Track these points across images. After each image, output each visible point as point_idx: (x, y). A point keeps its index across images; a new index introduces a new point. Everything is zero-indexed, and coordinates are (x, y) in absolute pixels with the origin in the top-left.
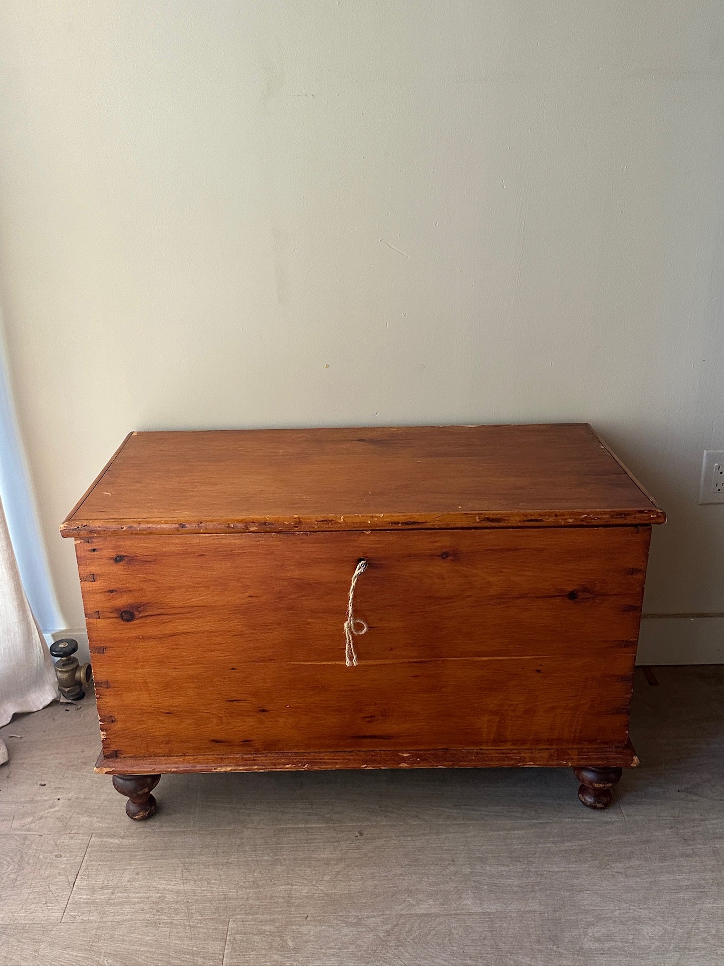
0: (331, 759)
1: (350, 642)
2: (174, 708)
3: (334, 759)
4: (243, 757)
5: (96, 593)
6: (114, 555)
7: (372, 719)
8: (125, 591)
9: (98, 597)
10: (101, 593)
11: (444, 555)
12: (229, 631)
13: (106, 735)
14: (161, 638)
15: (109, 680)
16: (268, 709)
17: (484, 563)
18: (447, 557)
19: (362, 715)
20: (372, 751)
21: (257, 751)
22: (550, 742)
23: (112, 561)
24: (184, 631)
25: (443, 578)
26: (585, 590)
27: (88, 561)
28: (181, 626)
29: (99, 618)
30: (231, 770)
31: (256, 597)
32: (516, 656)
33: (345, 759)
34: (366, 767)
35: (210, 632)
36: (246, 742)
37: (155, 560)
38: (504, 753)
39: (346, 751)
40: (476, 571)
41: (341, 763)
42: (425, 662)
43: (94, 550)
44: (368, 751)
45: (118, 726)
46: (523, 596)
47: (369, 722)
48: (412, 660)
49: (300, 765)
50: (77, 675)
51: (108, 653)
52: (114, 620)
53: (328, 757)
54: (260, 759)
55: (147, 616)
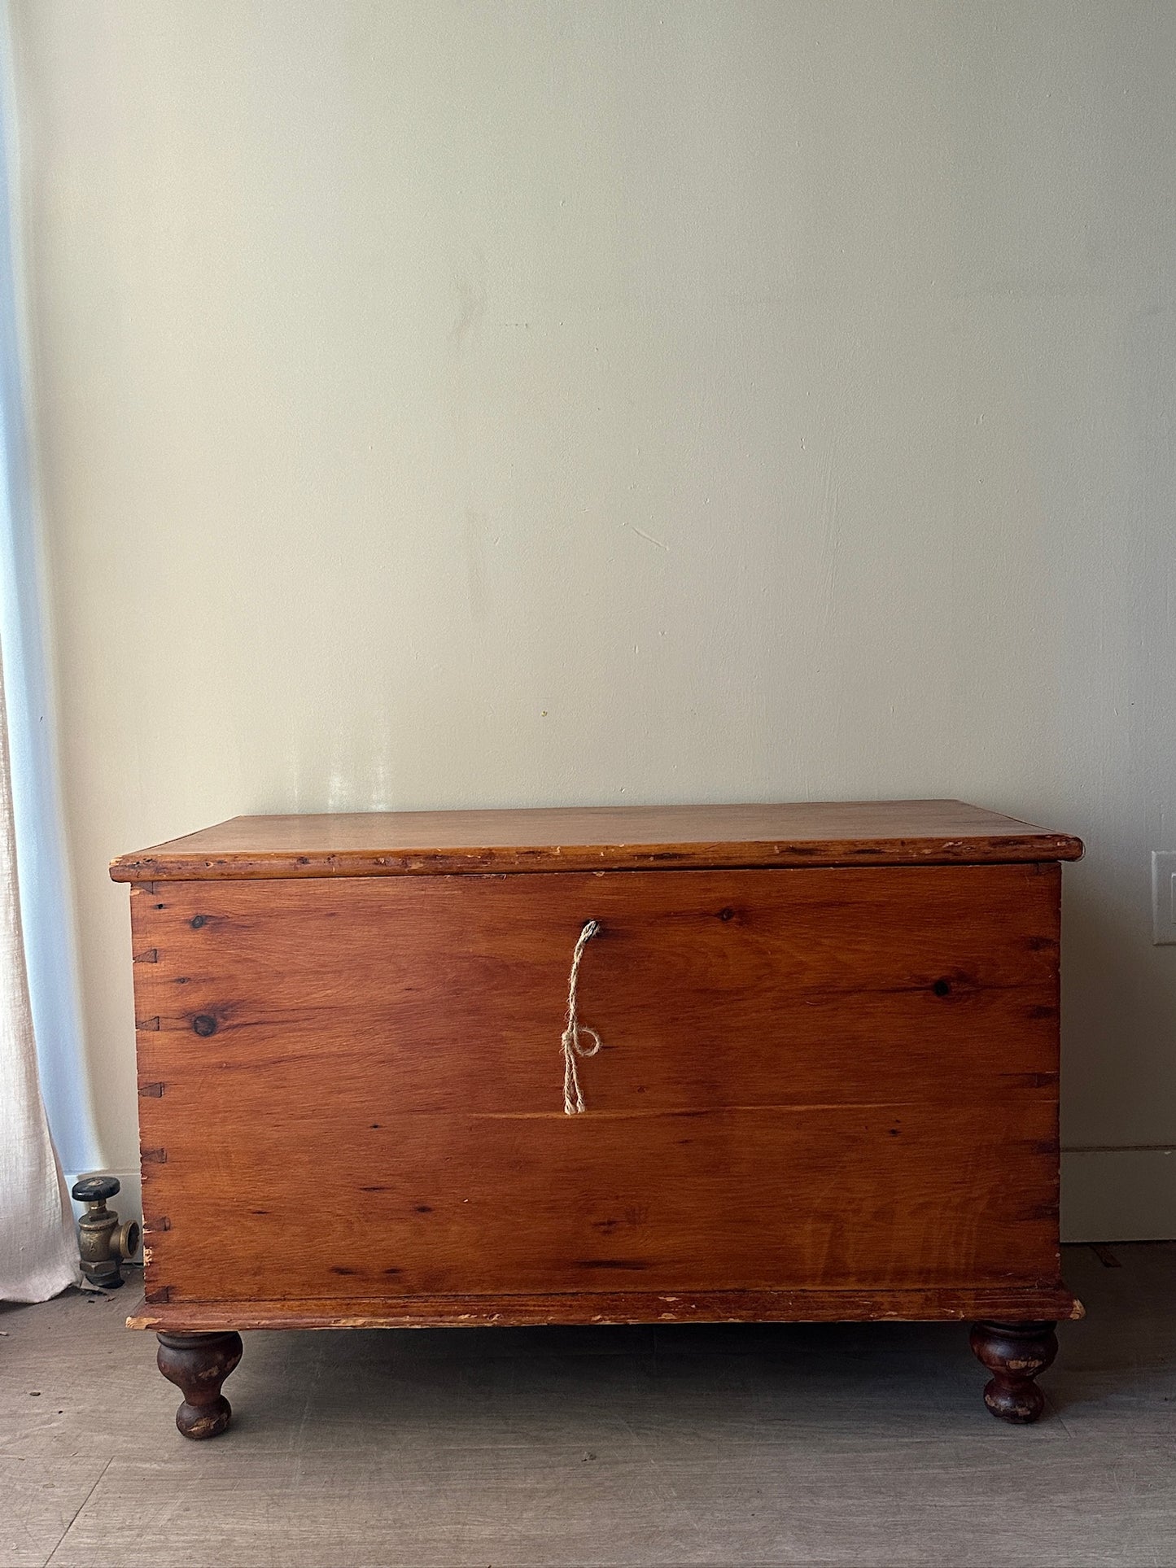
0: (540, 1306)
1: (571, 1066)
2: (272, 1203)
3: (544, 1306)
4: (386, 1303)
5: (158, 984)
6: (190, 914)
7: (612, 1227)
8: (204, 980)
9: (160, 990)
10: (165, 983)
11: (725, 915)
12: (371, 1054)
13: (153, 1256)
14: (256, 1068)
15: (166, 1148)
16: (430, 1206)
17: (790, 928)
18: (729, 917)
19: (593, 1219)
20: (611, 1293)
21: (411, 1292)
22: (925, 1274)
23: (187, 927)
24: (297, 1054)
25: (724, 956)
26: (962, 977)
27: (149, 927)
28: (292, 1044)
29: (158, 1029)
30: (364, 1325)
31: (418, 990)
32: (856, 1103)
33: (565, 1305)
34: (600, 1320)
35: (339, 1056)
36: (393, 1273)
37: (254, 925)
38: (843, 1297)
39: (565, 1294)
40: (779, 943)
41: (557, 1312)
42: (698, 1113)
43: (160, 906)
44: (605, 1294)
45: (175, 1236)
46: (859, 990)
47: (606, 1232)
48: (677, 1111)
49: (484, 1315)
50: (114, 1239)
51: (170, 1095)
52: (184, 1033)
53: (533, 1303)
54: (416, 1305)
55: (237, 1026)
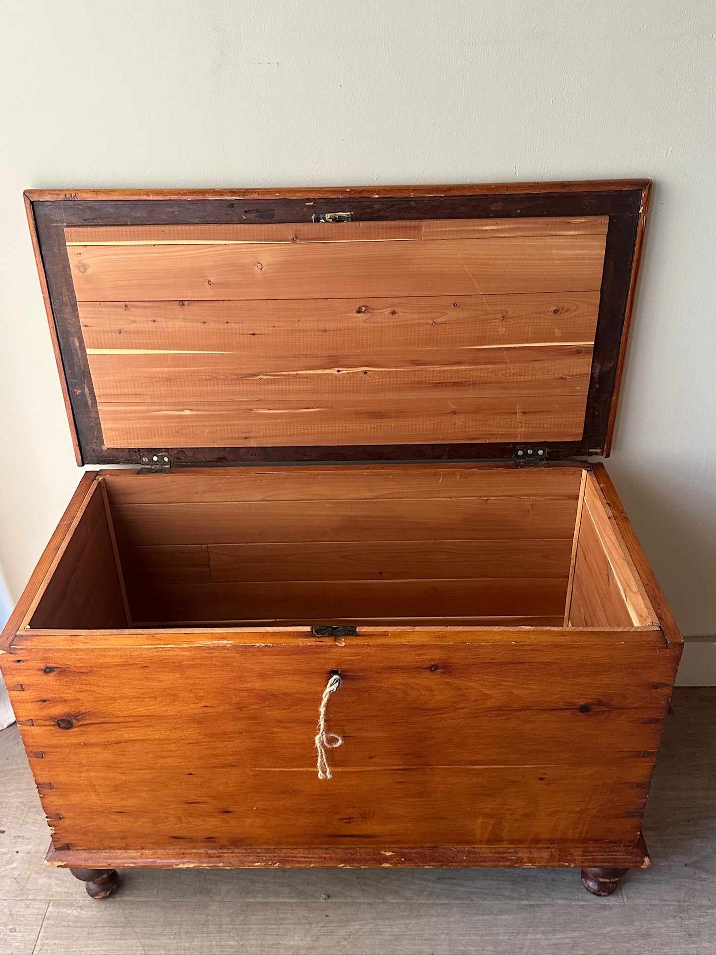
0: (305, 858)
1: (322, 755)
2: (128, 808)
3: (308, 858)
4: (207, 853)
5: (27, 702)
6: (42, 666)
7: (350, 821)
8: (59, 701)
9: (30, 706)
10: (32, 702)
11: (433, 668)
12: (183, 739)
13: (55, 830)
14: (105, 745)
15: (52, 782)
16: (231, 810)
17: (480, 676)
18: (436, 669)
19: (339, 817)
20: (351, 848)
21: (222, 847)
22: (552, 841)
23: (41, 672)
24: (132, 738)
25: (432, 690)
26: (600, 703)
27: (14, 672)
28: (126, 734)
29: (33, 725)
30: (195, 867)
31: (212, 707)
32: (518, 765)
33: (321, 857)
34: (344, 866)
35: (162, 740)
36: (210, 839)
37: (90, 672)
38: (499, 853)
39: (321, 848)
40: (470, 684)
41: (316, 862)
42: (411, 769)
43: (19, 661)
44: (347, 849)
45: (67, 822)
46: (526, 709)
47: (346, 822)
48: (395, 768)
49: (270, 863)
51: (49, 758)
52: (53, 728)
53: (301, 855)
54: (226, 855)
55: (87, 724)
